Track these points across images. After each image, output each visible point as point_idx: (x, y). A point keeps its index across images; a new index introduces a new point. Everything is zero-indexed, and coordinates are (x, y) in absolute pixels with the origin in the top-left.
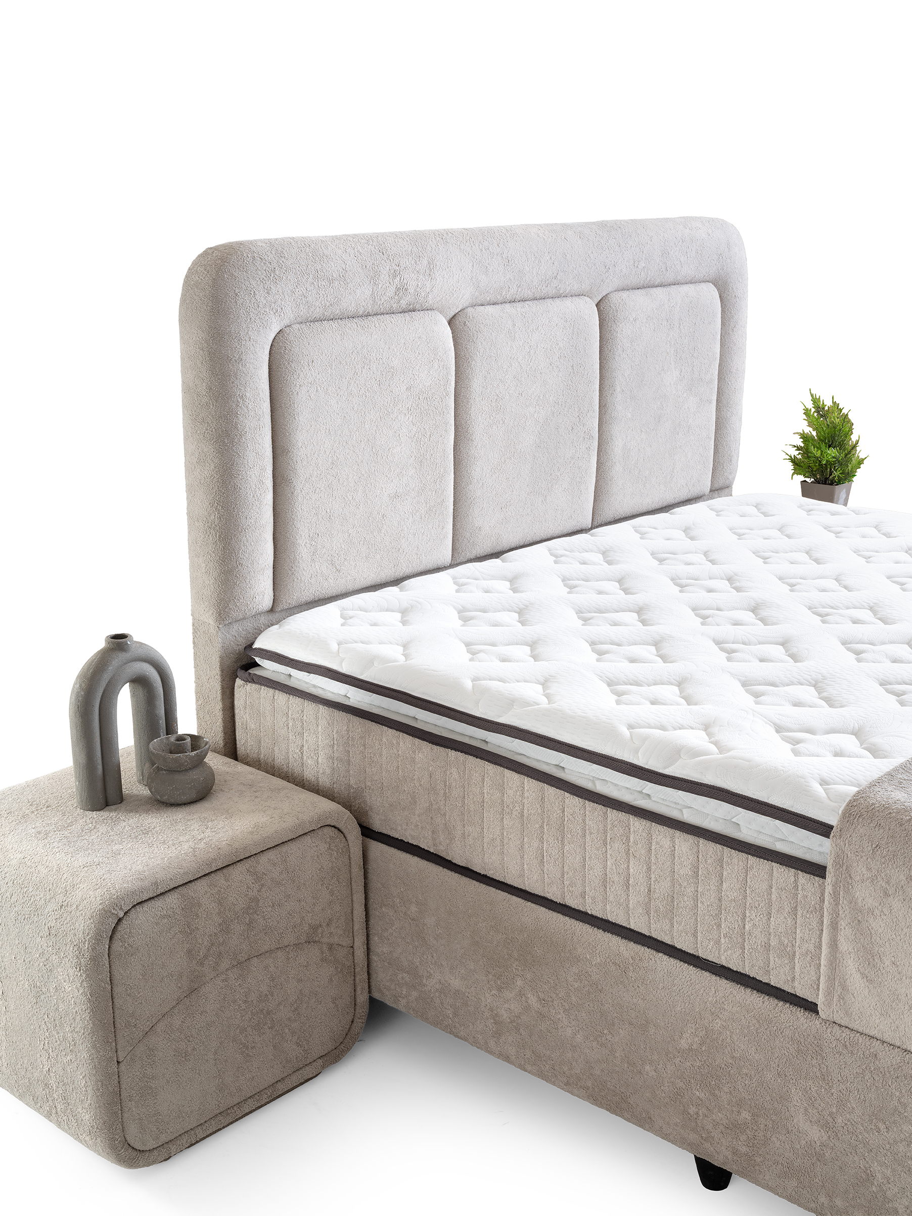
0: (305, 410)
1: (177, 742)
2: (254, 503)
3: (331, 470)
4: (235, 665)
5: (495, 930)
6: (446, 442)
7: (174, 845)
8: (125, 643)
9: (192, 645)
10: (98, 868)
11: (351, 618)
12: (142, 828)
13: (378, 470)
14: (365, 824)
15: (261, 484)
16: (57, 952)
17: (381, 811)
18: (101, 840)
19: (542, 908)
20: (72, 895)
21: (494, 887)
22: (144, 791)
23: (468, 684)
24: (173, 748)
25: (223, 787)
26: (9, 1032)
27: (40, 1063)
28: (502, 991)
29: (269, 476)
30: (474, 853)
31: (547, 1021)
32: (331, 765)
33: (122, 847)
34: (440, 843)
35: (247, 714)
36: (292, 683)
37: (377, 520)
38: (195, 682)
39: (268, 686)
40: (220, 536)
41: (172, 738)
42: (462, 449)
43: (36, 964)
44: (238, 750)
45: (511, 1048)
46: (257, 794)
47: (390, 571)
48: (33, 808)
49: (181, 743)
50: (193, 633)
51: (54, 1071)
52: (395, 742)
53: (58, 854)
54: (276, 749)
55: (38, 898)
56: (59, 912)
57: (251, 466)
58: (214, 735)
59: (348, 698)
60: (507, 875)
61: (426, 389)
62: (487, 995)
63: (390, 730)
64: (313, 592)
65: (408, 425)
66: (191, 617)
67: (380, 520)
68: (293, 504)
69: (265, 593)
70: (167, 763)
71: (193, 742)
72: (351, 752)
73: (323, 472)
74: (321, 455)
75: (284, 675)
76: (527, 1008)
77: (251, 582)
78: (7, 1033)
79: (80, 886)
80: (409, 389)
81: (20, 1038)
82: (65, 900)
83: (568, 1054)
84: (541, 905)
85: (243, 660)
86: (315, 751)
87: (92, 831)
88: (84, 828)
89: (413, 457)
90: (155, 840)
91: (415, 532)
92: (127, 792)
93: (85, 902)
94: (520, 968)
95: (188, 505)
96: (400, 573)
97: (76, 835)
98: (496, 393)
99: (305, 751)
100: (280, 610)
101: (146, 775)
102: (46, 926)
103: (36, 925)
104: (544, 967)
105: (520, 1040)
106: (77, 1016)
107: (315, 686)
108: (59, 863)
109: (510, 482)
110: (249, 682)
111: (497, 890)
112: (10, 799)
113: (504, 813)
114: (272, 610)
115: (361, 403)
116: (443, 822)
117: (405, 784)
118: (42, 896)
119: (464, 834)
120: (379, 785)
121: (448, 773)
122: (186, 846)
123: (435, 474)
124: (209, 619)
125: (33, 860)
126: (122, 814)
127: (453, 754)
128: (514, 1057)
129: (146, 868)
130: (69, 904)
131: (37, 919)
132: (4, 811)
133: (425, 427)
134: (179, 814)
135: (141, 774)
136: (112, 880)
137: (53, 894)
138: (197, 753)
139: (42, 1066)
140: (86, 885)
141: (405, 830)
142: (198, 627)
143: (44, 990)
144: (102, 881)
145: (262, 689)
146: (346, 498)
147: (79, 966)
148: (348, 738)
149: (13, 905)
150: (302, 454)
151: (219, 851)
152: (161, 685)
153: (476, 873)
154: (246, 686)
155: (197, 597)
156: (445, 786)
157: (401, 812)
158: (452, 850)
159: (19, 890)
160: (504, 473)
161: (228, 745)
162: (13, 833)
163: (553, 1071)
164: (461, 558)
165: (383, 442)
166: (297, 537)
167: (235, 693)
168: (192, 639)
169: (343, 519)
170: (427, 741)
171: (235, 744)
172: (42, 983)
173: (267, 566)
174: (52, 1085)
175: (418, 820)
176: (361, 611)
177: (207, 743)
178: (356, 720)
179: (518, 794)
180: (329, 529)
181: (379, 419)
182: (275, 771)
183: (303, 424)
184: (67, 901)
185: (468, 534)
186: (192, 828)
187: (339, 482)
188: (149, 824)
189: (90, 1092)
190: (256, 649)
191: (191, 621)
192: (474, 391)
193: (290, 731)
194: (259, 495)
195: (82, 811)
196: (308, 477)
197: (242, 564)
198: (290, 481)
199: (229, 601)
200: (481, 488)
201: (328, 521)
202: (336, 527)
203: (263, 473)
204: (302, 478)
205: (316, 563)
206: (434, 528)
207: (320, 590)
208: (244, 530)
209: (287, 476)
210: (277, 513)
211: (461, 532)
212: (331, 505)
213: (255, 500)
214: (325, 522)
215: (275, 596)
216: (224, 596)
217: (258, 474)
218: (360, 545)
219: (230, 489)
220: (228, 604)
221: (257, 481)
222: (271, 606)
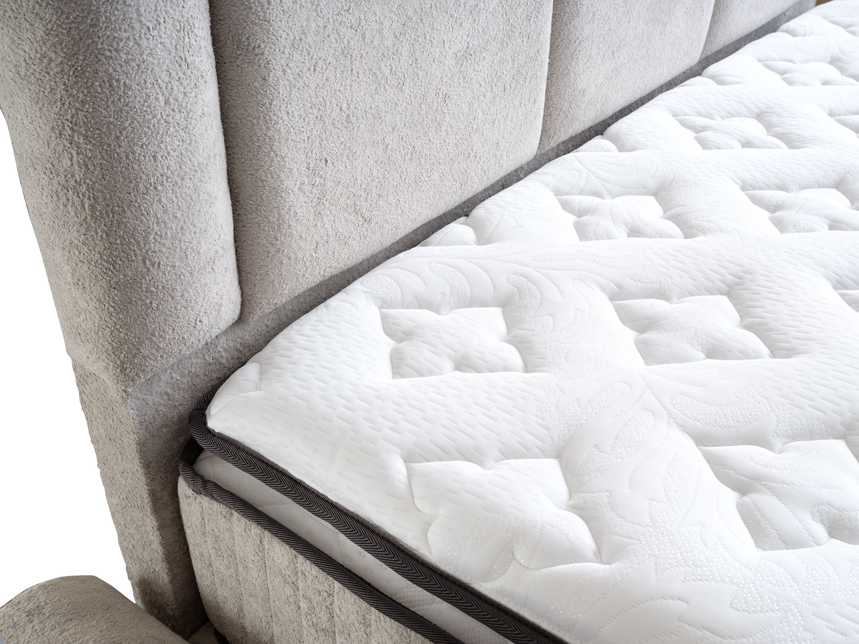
2: (169, 119)
3: (347, 15)
9: (80, 407)
11: (407, 337)
15: (184, 67)
35: (210, 545)
37: (434, 108)
40: (93, 208)
47: (454, 196)
50: (76, 387)
58: (148, 559)
66: (69, 359)
67: (439, 108)
69: (221, 305)
73: (331, 20)
77: (186, 295)
91: (495, 116)
100: (259, 318)
110: (206, 496)
114: (243, 321)
123: (529, 4)
124: (103, 376)
146: (378, 72)
154: (199, 499)
161: (179, 577)
164: (549, 147)
166: (283, 177)
167: (181, 504)
168: (78, 397)
169: (374, 118)
180: (348, 145)
187: (364, 39)
191: (70, 365)
194: (181, 96)
196: (297, 37)
197: (159, 263)
198: (257, 51)
199: (142, 343)
200: (591, 21)
201: (346, 127)
202: (361, 136)
203: (187, 40)
204: (283, 41)
205: (325, 218)
206: (522, 105)
207: (334, 265)
208: (152, 188)
209: (248, 39)
210: (233, 126)
211: (556, 102)
212: (350, 92)
213: (173, 110)
214: (339, 131)
215: (245, 295)
216: (127, 334)
217: (174, 43)
218: (406, 162)
219: (99, 90)
220: (138, 349)
221: (171, 62)
222: (238, 312)
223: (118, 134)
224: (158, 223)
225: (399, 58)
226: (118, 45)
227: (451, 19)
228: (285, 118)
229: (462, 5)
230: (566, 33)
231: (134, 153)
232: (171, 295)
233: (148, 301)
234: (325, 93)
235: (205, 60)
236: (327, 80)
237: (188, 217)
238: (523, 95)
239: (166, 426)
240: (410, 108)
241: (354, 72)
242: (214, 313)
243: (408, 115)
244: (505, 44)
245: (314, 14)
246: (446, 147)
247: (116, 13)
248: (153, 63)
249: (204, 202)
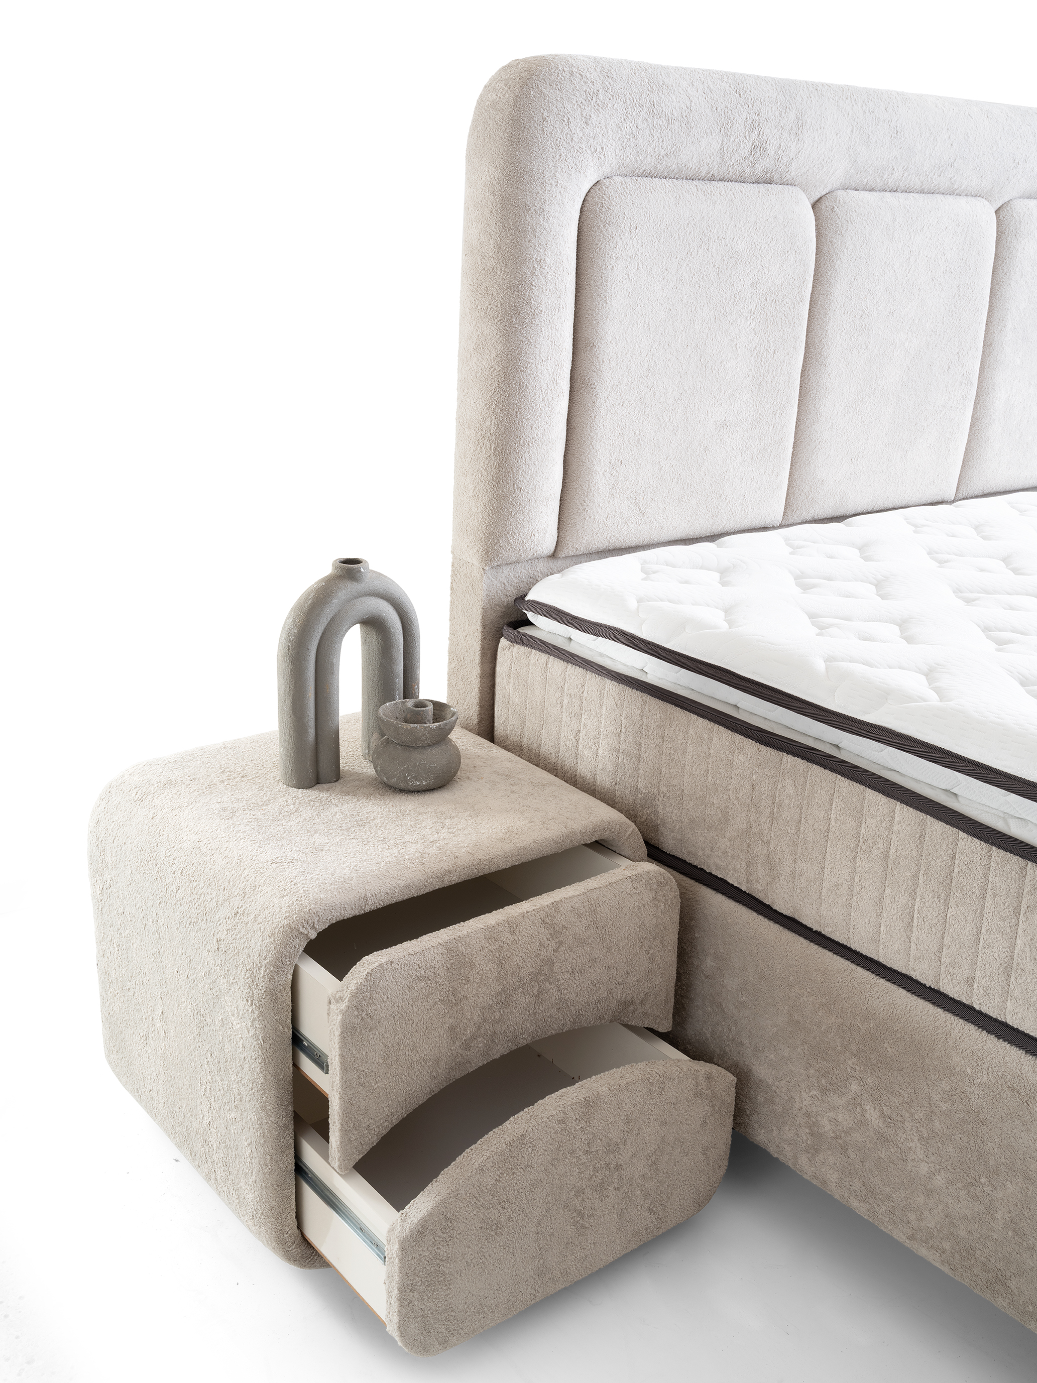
0: (620, 293)
1: (414, 708)
2: (543, 409)
3: (646, 379)
4: (501, 621)
5: (826, 1009)
6: (793, 363)
7: (396, 845)
8: (357, 570)
9: (449, 591)
10: (291, 867)
11: (654, 573)
12: (358, 818)
13: (705, 387)
14: (653, 842)
15: (555, 385)
16: (226, 974)
17: (677, 827)
18: (302, 827)
19: (901, 990)
20: (251, 899)
21: (830, 951)
22: (369, 770)
23: (821, 665)
24: (409, 716)
25: (471, 774)
26: (167, 1064)
27: (200, 1112)
28: (827, 1093)
29: (566, 376)
30: (806, 900)
31: (891, 1147)
32: (615, 759)
33: (328, 841)
34: (757, 881)
35: (511, 685)
36: (572, 648)
37: (697, 454)
38: (449, 639)
39: (540, 650)
40: (495, 449)
41: (410, 703)
42: (812, 375)
43: (201, 985)
44: (495, 729)
45: (831, 1172)
46: (514, 788)
47: (707, 522)
48: (224, 777)
49: (420, 711)
50: (452, 576)
51: (215, 1126)
52: (706, 736)
53: (242, 840)
54: (544, 732)
55: (208, 898)
56: (233, 920)
57: (543, 358)
58: (467, 708)
59: (645, 674)
60: (851, 937)
61: (776, 289)
62: (804, 1094)
63: (701, 720)
64: (608, 538)
65: (749, 332)
66: (451, 556)
67: (700, 454)
68: (593, 417)
69: (546, 531)
70: (399, 735)
71: (436, 712)
72: (643, 745)
73: (636, 380)
74: (635, 357)
75: (563, 639)
76: (863, 1123)
77: (530, 513)
78: (166, 1064)
79: (263, 888)
80: (754, 284)
81: (179, 1074)
82: (242, 906)
83: (918, 1199)
84: (900, 986)
85: (512, 616)
86: (594, 739)
87: (292, 815)
88: (283, 809)
89: (751, 376)
90: (372, 835)
91: (743, 475)
92: (347, 767)
93: (267, 912)
94: (858, 1068)
95: (459, 406)
96: (717, 528)
97: (271, 818)
98: (861, 307)
99: (581, 738)
100: (564, 556)
101: (373, 746)
102: (215, 938)
103: (204, 934)
104: (895, 1073)
105: (846, 1164)
106: (246, 1064)
107: (601, 655)
108: (241, 853)
109: (866, 427)
110: (517, 643)
111: (835, 956)
112: (199, 762)
113: (859, 850)
114: (554, 556)
115: (692, 295)
116: (765, 852)
117: (715, 794)
118: (214, 895)
119: (793, 872)
120: (678, 793)
121: (780, 786)
122: (412, 849)
123: (775, 403)
124: (473, 558)
125: (209, 846)
126: (335, 796)
127: (789, 760)
128: (834, 1184)
129: (354, 875)
130: (246, 912)
131: (205, 925)
132: (187, 777)
133: (769, 339)
134: (409, 804)
135: (367, 746)
136: (306, 886)
137: (227, 895)
138: (440, 725)
139: (201, 1116)
140: (271, 888)
141: (708, 856)
142: (458, 568)
143: (208, 1020)
144: (293, 886)
145: (533, 653)
146: (661, 418)
147: (250, 999)
148: (641, 725)
149: (179, 903)
150: (611, 352)
151: (456, 861)
152: (402, 632)
153: (805, 927)
154: (512, 648)
155: (460, 529)
156: (773, 803)
157: (706, 831)
158: (774, 892)
159: (187, 884)
160: (859, 413)
161: (483, 722)
162: (191, 806)
163: (891, 1216)
164: (795, 518)
165: (715, 351)
166: (595, 462)
167: (498, 657)
168: (450, 584)
169: (655, 446)
170: (753, 739)
171: (493, 722)
172: (207, 1012)
173: (553, 495)
174: (212, 1143)
175: (729, 845)
176: (667, 565)
177: (454, 714)
178: (655, 704)
179: (884, 825)
180: (636, 457)
181: (713, 320)
182: (540, 760)
183: (616, 311)
184: (244, 908)
185: (807, 487)
186: (424, 825)
187: (654, 395)
188: (368, 813)
189: (256, 1167)
190: (529, 601)
191: (451, 560)
192: (835, 301)
193: (564, 710)
194: (550, 399)
195: (285, 786)
196: (615, 384)
197: (521, 488)
198: (592, 386)
199: (501, 536)
200: (830, 429)
201: (636, 446)
202: (645, 455)
203: (559, 371)
204: (607, 384)
205: (615, 499)
206: (766, 474)
207: (616, 536)
208: (527, 444)
209: (589, 379)
210: (572, 427)
211: (798, 484)
212: (642, 425)
213: (545, 405)
214: (632, 447)
215: (560, 537)
216: (495, 529)
217: (553, 371)
218: (673, 483)
219: (514, 386)
220: (498, 540)
221: (549, 380)
222: (553, 550)
223: (517, 411)
224: (525, 465)
225: (676, 413)
226: (528, 365)
227: (714, 399)
228: (602, 427)
229: (723, 392)
230: (808, 434)
231: (522, 422)
232: (523, 511)
233: (510, 510)
234: (627, 420)
235: (565, 384)
236: (629, 413)
237: (541, 466)
238: (768, 467)
239: (500, 606)
240: (679, 447)
241: (646, 413)
242: (542, 535)
243: (678, 452)
244: (754, 426)
245: (627, 374)
246: (703, 484)
247: (530, 350)
248: (541, 378)
249: (550, 462)
